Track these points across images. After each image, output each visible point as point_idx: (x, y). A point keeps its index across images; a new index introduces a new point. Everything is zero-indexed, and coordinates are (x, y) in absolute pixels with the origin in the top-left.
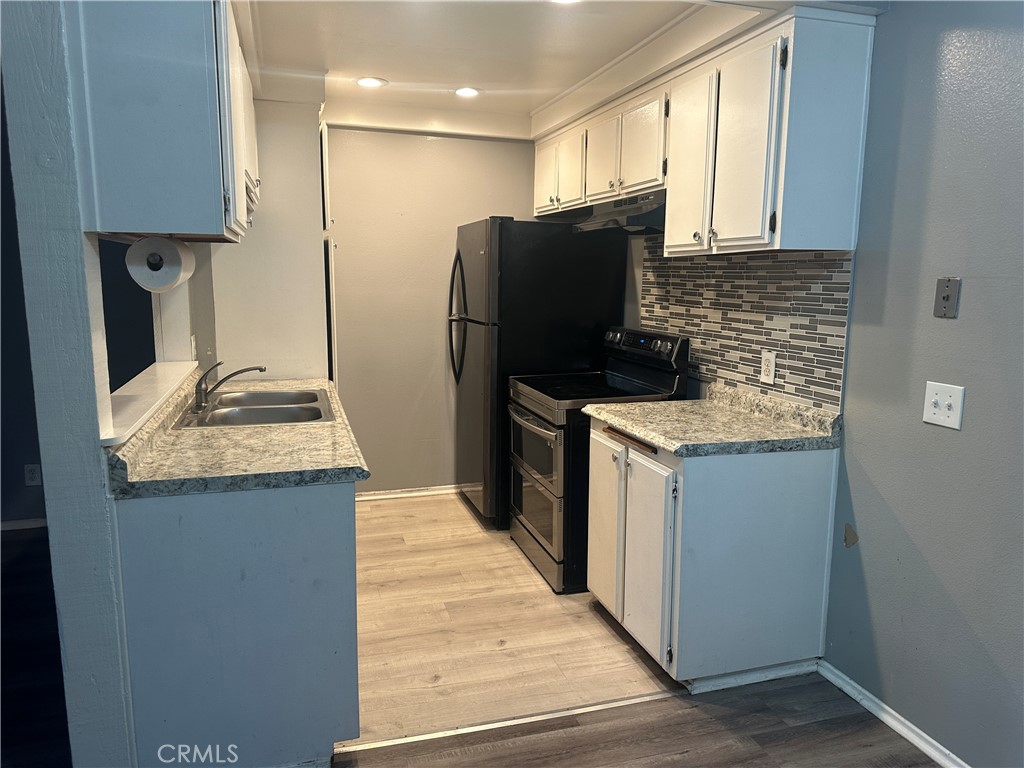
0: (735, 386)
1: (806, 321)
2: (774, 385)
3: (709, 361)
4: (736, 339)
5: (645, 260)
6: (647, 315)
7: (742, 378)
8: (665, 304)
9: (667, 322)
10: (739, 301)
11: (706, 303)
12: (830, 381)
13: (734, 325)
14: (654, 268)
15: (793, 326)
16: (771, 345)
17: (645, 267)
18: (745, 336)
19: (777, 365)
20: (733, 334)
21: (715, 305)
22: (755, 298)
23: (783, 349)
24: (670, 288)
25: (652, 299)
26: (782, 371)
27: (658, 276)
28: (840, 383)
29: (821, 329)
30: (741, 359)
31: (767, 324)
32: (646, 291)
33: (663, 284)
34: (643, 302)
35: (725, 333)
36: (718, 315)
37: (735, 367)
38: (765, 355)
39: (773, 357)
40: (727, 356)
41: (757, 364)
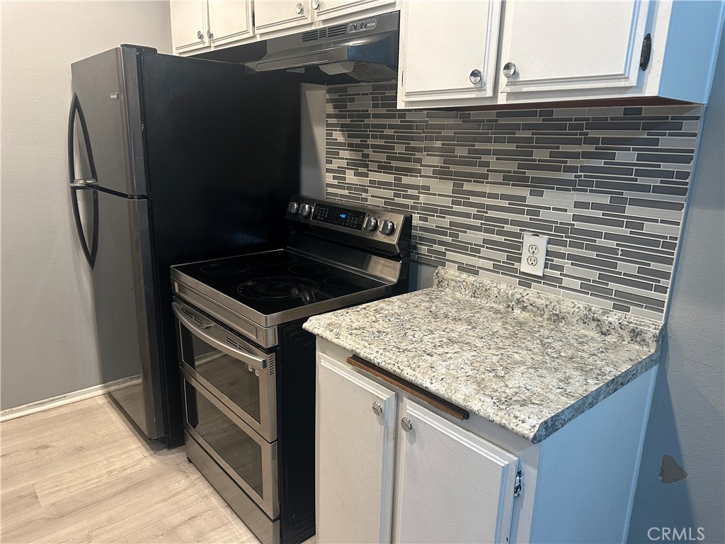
0: (476, 273)
1: (606, 199)
2: (544, 277)
3: (434, 242)
4: (476, 217)
5: (329, 116)
6: (335, 182)
7: (490, 265)
8: (361, 170)
9: (366, 191)
10: (484, 170)
11: (429, 171)
12: (648, 278)
13: (473, 199)
14: (343, 126)
15: (578, 205)
16: (539, 227)
17: (328, 125)
18: (491, 214)
19: (548, 253)
20: (473, 211)
21: (442, 174)
22: (512, 166)
23: (558, 233)
24: (370, 151)
25: (344, 163)
26: (557, 261)
27: (350, 136)
28: (667, 283)
29: (631, 211)
30: (485, 241)
31: (532, 200)
32: (332, 155)
33: (357, 145)
34: (329, 166)
35: (456, 208)
36: (447, 187)
37: (475, 251)
38: (528, 239)
39: (541, 242)
40: (462, 237)
41: (514, 250)
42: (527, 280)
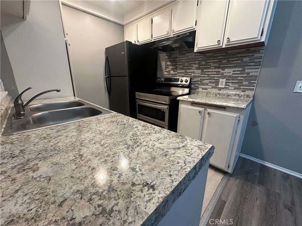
0: (207, 89)
1: (241, 69)
2: (225, 88)
3: (195, 84)
4: (207, 77)
5: (166, 59)
6: (168, 74)
7: (211, 87)
8: (175, 70)
9: (177, 75)
10: (210, 66)
11: (195, 68)
12: (251, 84)
13: (206, 73)
14: (170, 61)
15: (233, 71)
16: (223, 77)
17: (166, 61)
18: (211, 76)
19: (226, 82)
20: (207, 76)
21: (198, 68)
22: (217, 65)
23: (228, 78)
24: (178, 66)
25: (170, 69)
26: (228, 84)
27: (172, 63)
28: (255, 85)
29: (247, 71)
30: (209, 82)
31: (222, 72)
32: (166, 68)
33: (174, 65)
34: (166, 70)
35: (202, 76)
36: (200, 71)
37: (207, 84)
38: (221, 80)
39: (224, 80)
40: (203, 82)
41: (217, 83)
42: (220, 89)
